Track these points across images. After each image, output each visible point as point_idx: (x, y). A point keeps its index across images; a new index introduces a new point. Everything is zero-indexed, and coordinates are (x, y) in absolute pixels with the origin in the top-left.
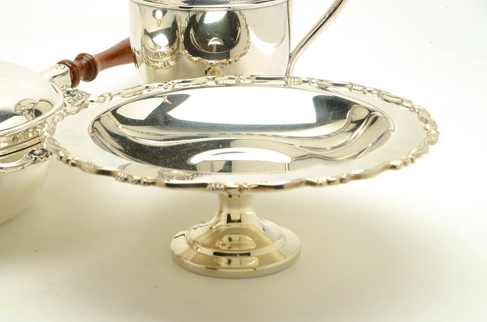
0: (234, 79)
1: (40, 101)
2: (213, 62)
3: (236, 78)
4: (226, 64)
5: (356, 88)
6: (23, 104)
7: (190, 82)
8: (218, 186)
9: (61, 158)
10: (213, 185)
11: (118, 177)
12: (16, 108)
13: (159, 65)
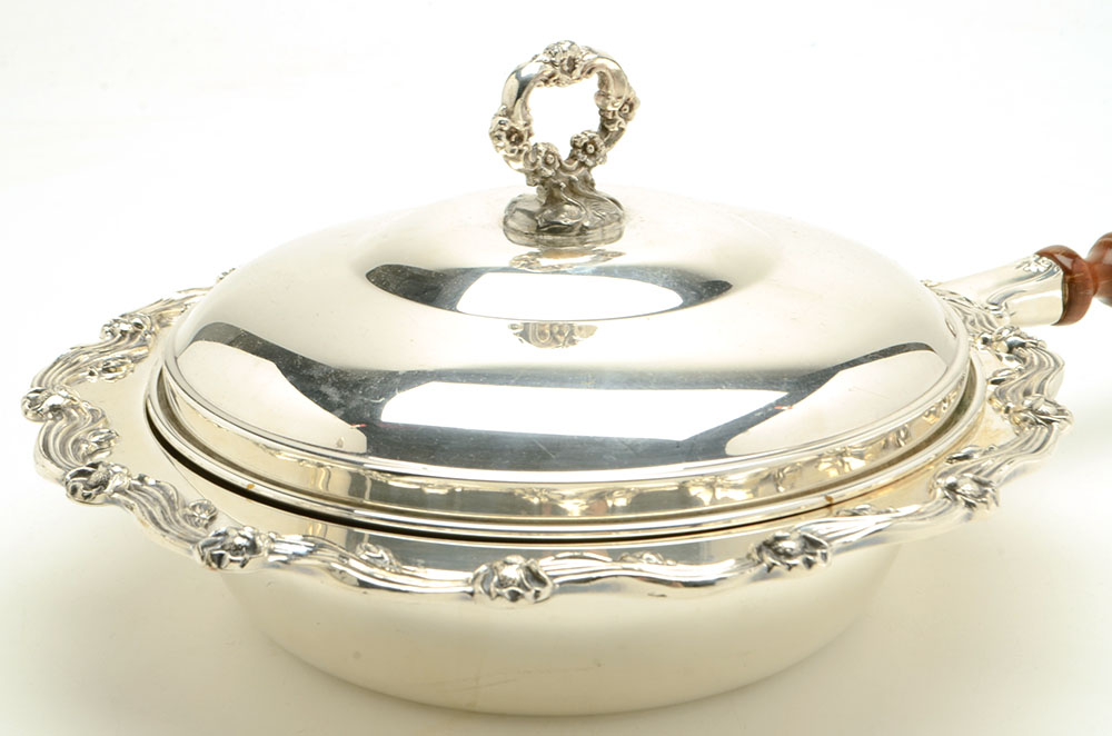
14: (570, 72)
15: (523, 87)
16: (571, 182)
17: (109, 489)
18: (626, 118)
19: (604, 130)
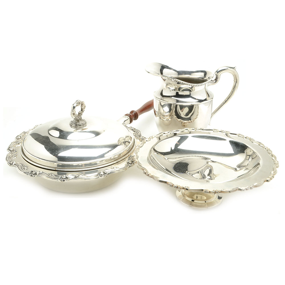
0: (194, 130)
1: (126, 137)
2: (185, 121)
3: (195, 129)
4: (190, 122)
5: (241, 136)
6: (120, 140)
7: (178, 131)
8: (207, 191)
9: (145, 173)
10: (205, 191)
11: (169, 184)
12: (118, 142)
13: (165, 120)
14: (79, 104)
15: (74, 107)
16: (80, 119)
17: (13, 165)
18: (84, 108)
19: (82, 110)
